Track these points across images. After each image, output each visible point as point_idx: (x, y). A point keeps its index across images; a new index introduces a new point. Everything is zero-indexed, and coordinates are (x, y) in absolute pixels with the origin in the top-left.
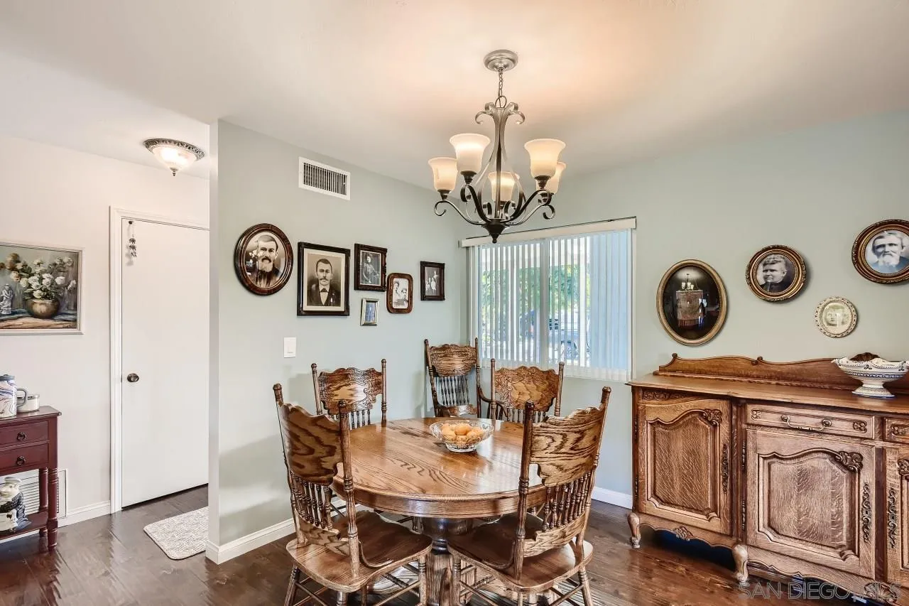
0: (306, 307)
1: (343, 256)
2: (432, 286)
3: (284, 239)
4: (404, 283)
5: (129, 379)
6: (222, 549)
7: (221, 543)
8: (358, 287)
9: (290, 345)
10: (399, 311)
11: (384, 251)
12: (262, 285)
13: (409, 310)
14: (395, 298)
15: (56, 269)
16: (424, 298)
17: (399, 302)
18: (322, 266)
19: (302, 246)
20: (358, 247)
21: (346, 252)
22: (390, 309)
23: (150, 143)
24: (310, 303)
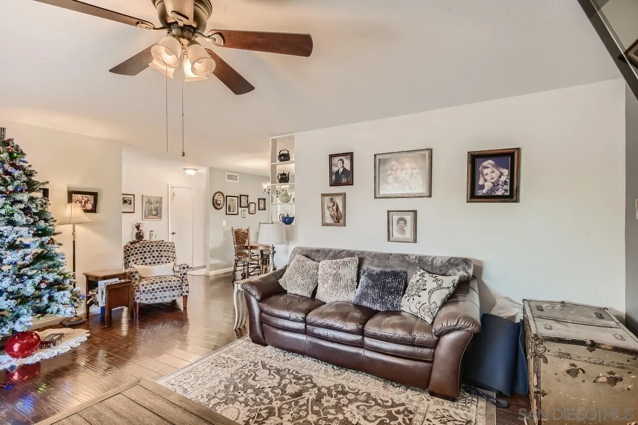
0: (228, 213)
1: (237, 198)
2: (262, 206)
3: (223, 195)
4: (253, 205)
5: (173, 234)
6: (211, 272)
7: (211, 270)
8: (241, 207)
9: (224, 223)
10: (252, 214)
11: (248, 196)
12: (218, 207)
13: (255, 213)
14: (251, 209)
15: (157, 202)
16: (259, 209)
17: (252, 211)
18: (232, 201)
19: (227, 196)
20: (241, 196)
21: (238, 197)
22: (249, 213)
23: (185, 169)
24: (229, 211)
